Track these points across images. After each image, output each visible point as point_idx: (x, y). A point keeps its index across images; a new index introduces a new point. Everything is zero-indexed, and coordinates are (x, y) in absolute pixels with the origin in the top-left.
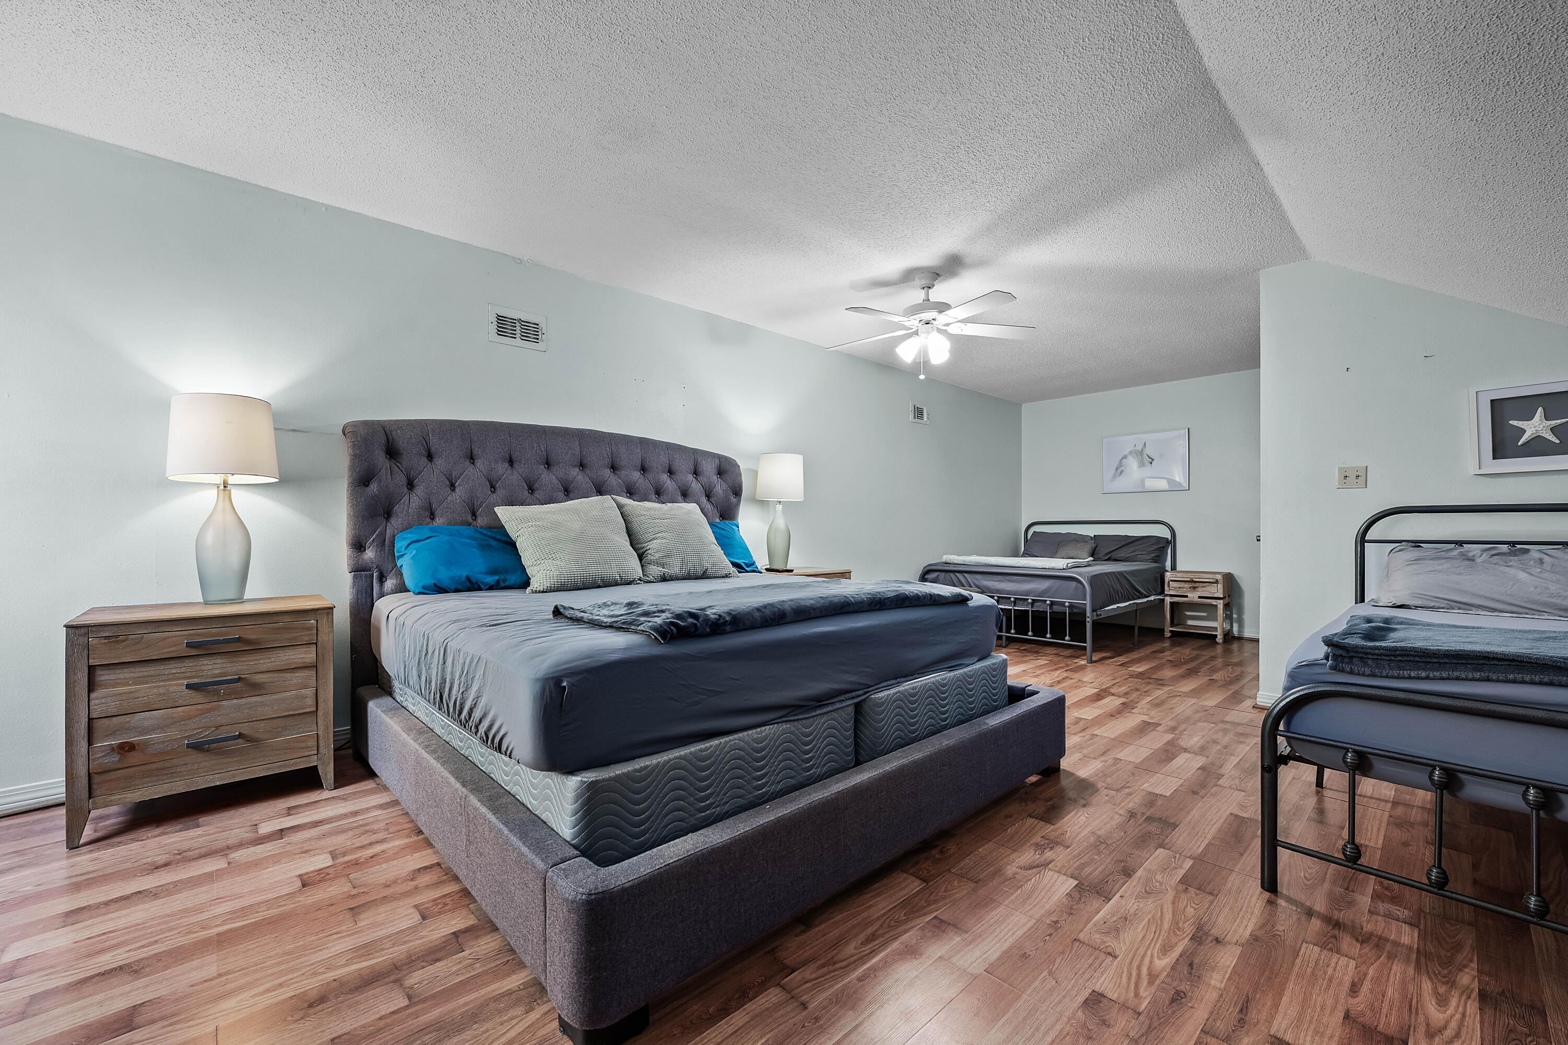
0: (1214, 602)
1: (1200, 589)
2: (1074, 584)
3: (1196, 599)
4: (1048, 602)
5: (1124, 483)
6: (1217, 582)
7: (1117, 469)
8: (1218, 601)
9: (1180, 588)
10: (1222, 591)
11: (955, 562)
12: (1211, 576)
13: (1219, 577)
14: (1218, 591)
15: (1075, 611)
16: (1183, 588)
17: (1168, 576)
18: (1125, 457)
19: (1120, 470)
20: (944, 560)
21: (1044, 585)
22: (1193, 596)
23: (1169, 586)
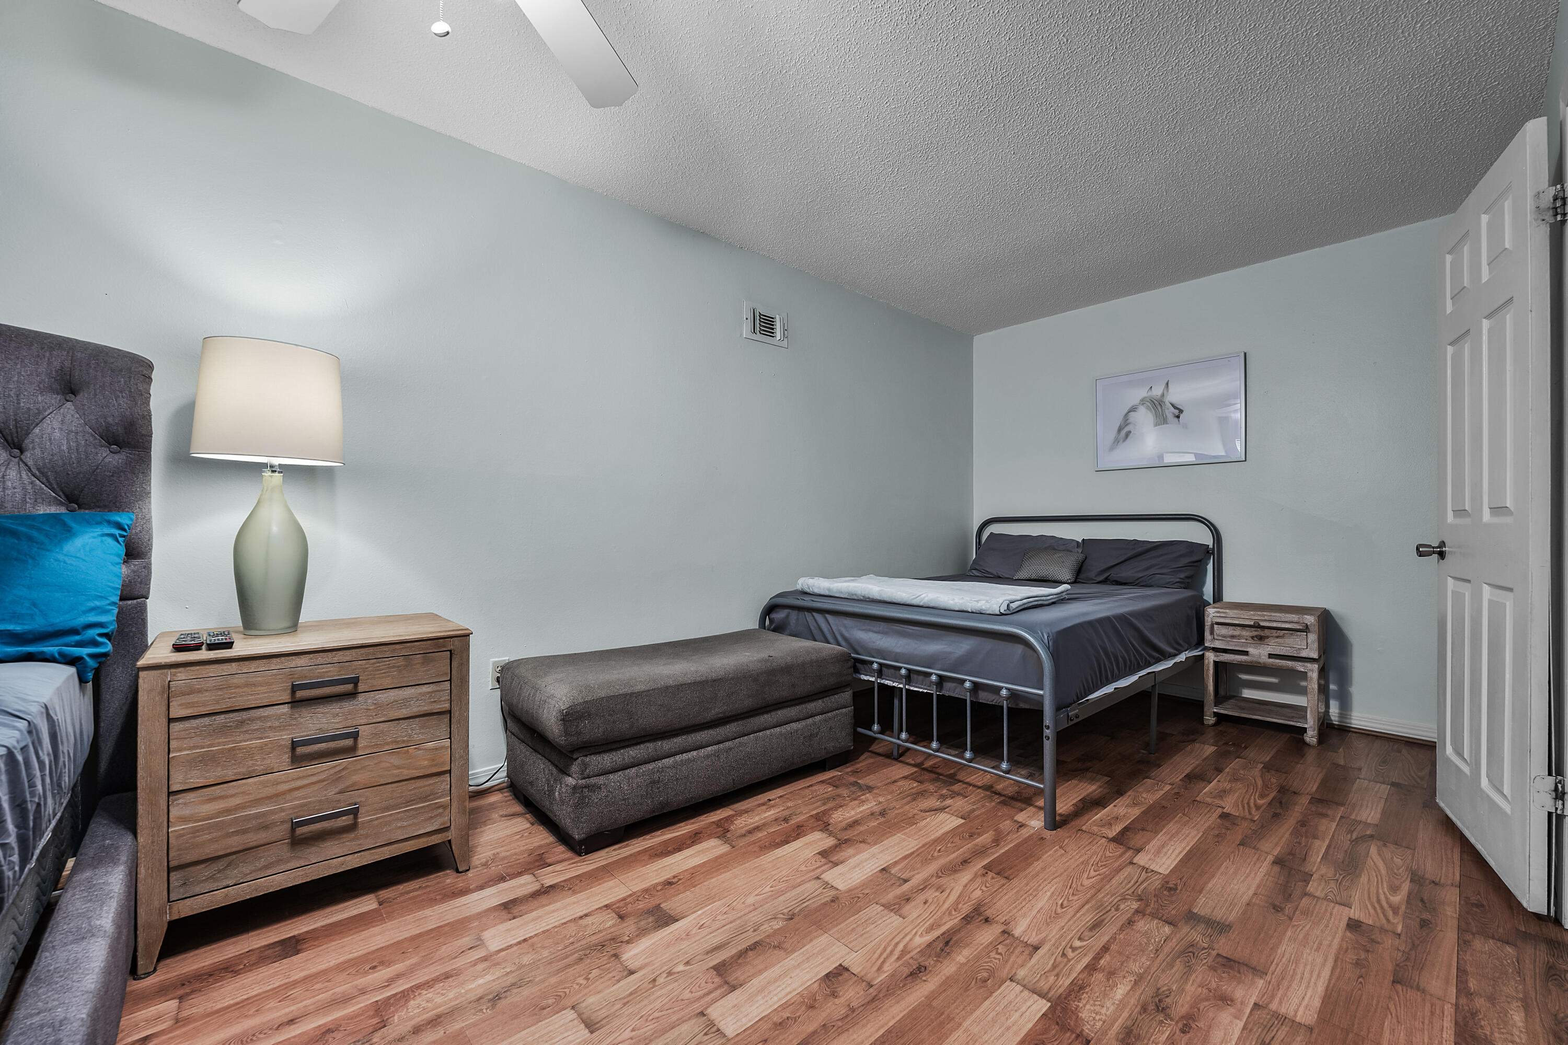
0: (1299, 666)
1: (1272, 641)
2: (1019, 649)
3: (1264, 659)
4: (967, 684)
5: (1130, 454)
6: (1306, 629)
7: (1120, 430)
8: (1309, 665)
9: (1233, 637)
10: (1316, 645)
11: (816, 591)
12: (1294, 617)
13: (1310, 619)
14: (1309, 646)
15: (1022, 705)
16: (1239, 637)
17: (1211, 613)
18: (1133, 409)
19: (1124, 432)
20: (799, 587)
21: (962, 647)
22: (1259, 653)
23: (1212, 632)
